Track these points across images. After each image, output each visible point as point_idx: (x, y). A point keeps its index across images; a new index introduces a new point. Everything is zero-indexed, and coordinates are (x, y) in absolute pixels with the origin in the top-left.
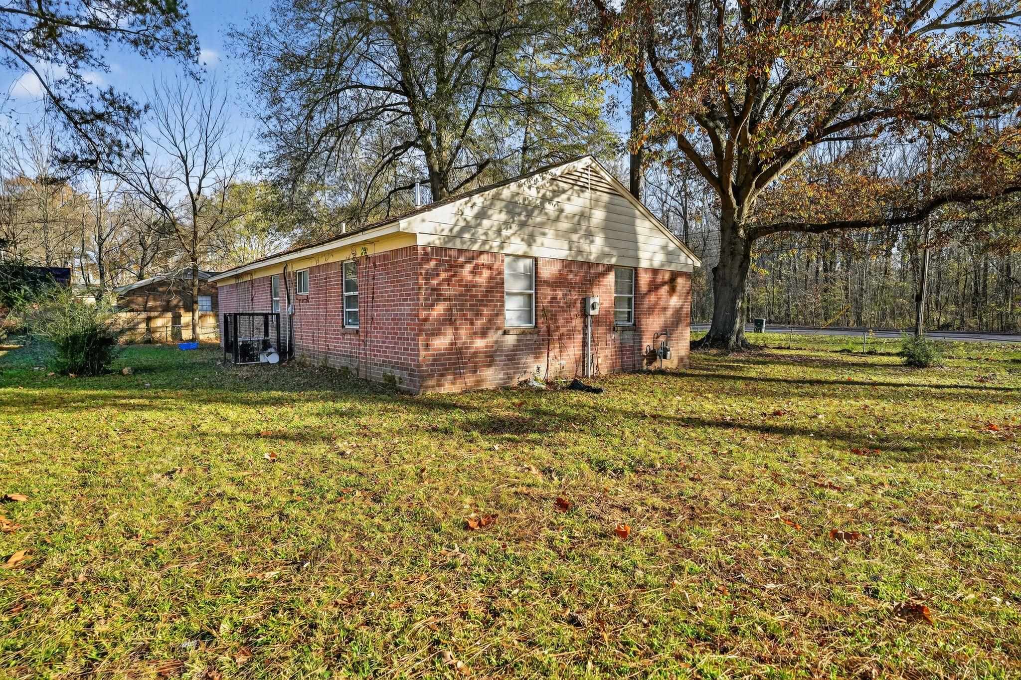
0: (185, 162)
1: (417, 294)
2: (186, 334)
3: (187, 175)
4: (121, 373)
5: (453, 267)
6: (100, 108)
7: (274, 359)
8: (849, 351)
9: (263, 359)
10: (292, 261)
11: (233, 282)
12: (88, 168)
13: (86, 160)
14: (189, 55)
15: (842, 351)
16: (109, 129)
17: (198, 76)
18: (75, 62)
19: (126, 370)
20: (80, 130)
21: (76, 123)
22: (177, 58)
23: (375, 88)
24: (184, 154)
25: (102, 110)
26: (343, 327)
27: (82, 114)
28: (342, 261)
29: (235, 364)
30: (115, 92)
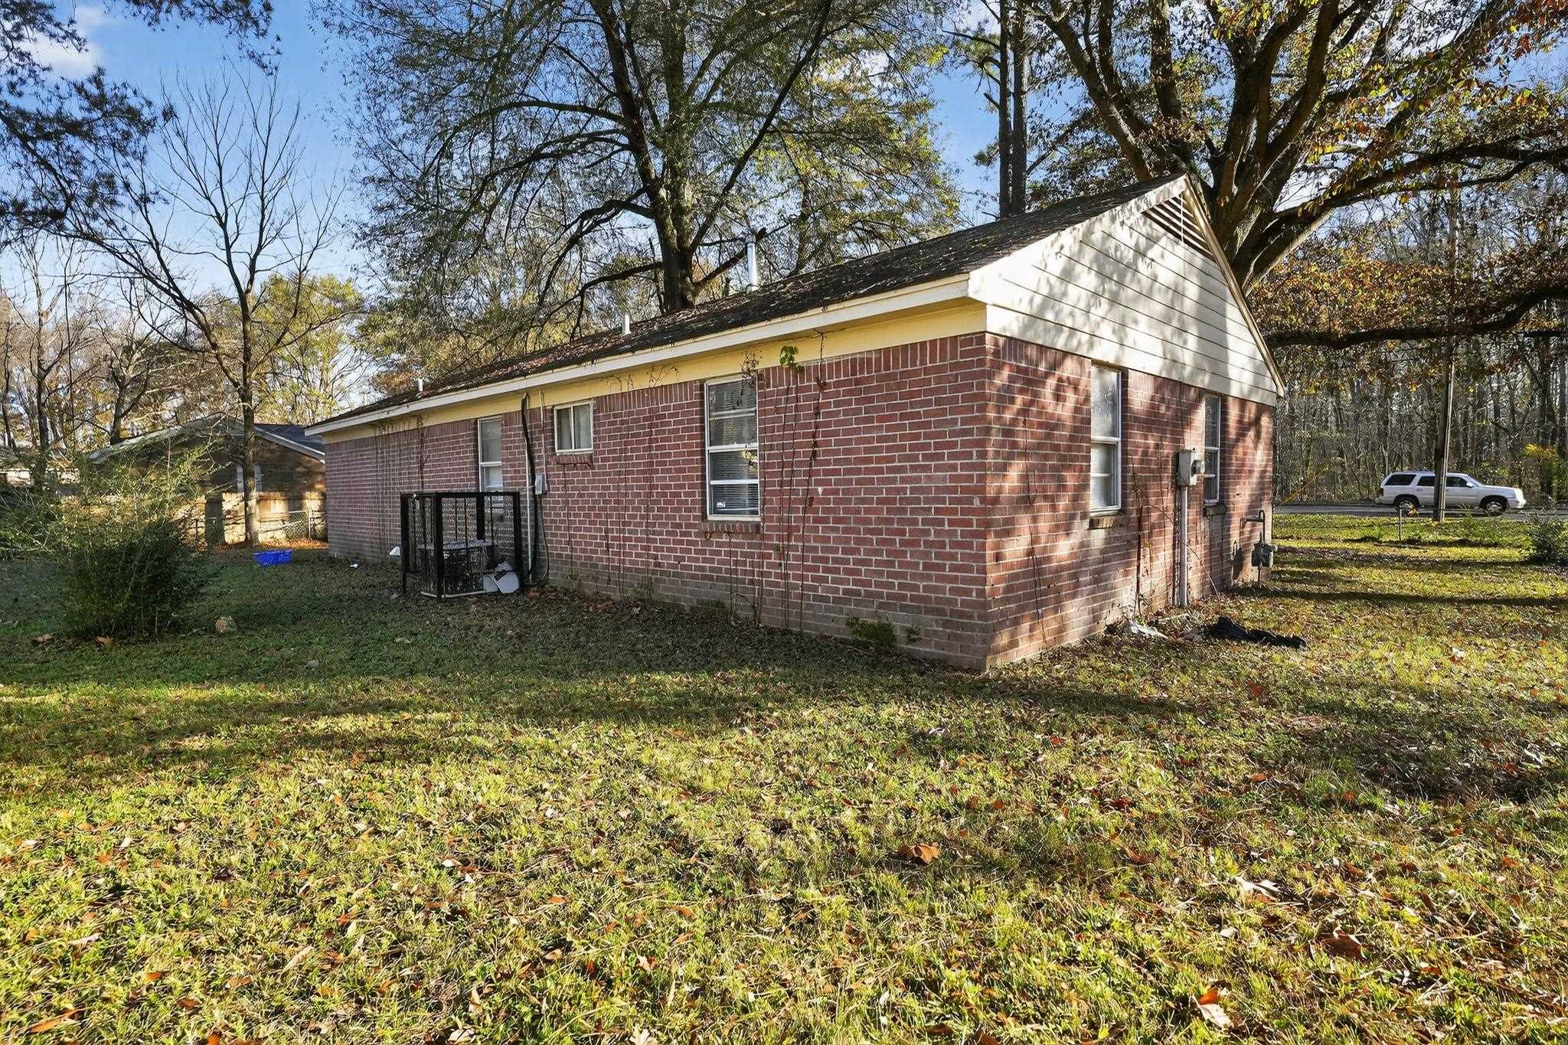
0: (223, 226)
1: (981, 443)
2: (234, 534)
3: (228, 247)
4: (212, 630)
5: (1031, 381)
6: (75, 109)
7: (509, 584)
8: (1373, 539)
9: (489, 585)
10: (544, 389)
11: (370, 434)
12: (45, 227)
13: (44, 212)
14: (247, 19)
15: (1364, 540)
16: (88, 152)
17: (265, 60)
18: (17, 28)
19: (223, 623)
20: (34, 153)
21: (24, 139)
22: (227, 23)
23: (562, 107)
24: (221, 211)
25: (78, 115)
26: (704, 517)
27: (40, 120)
28: (704, 380)
29: (439, 599)
30: (107, 80)
